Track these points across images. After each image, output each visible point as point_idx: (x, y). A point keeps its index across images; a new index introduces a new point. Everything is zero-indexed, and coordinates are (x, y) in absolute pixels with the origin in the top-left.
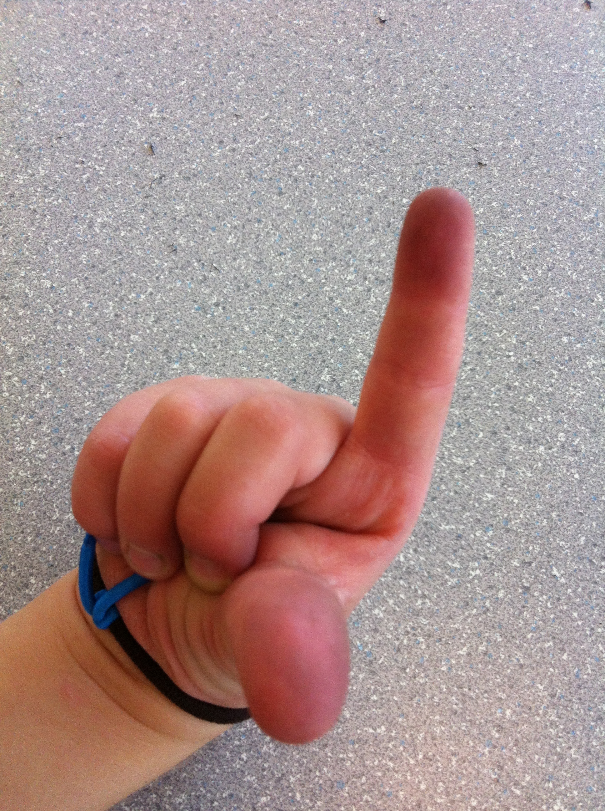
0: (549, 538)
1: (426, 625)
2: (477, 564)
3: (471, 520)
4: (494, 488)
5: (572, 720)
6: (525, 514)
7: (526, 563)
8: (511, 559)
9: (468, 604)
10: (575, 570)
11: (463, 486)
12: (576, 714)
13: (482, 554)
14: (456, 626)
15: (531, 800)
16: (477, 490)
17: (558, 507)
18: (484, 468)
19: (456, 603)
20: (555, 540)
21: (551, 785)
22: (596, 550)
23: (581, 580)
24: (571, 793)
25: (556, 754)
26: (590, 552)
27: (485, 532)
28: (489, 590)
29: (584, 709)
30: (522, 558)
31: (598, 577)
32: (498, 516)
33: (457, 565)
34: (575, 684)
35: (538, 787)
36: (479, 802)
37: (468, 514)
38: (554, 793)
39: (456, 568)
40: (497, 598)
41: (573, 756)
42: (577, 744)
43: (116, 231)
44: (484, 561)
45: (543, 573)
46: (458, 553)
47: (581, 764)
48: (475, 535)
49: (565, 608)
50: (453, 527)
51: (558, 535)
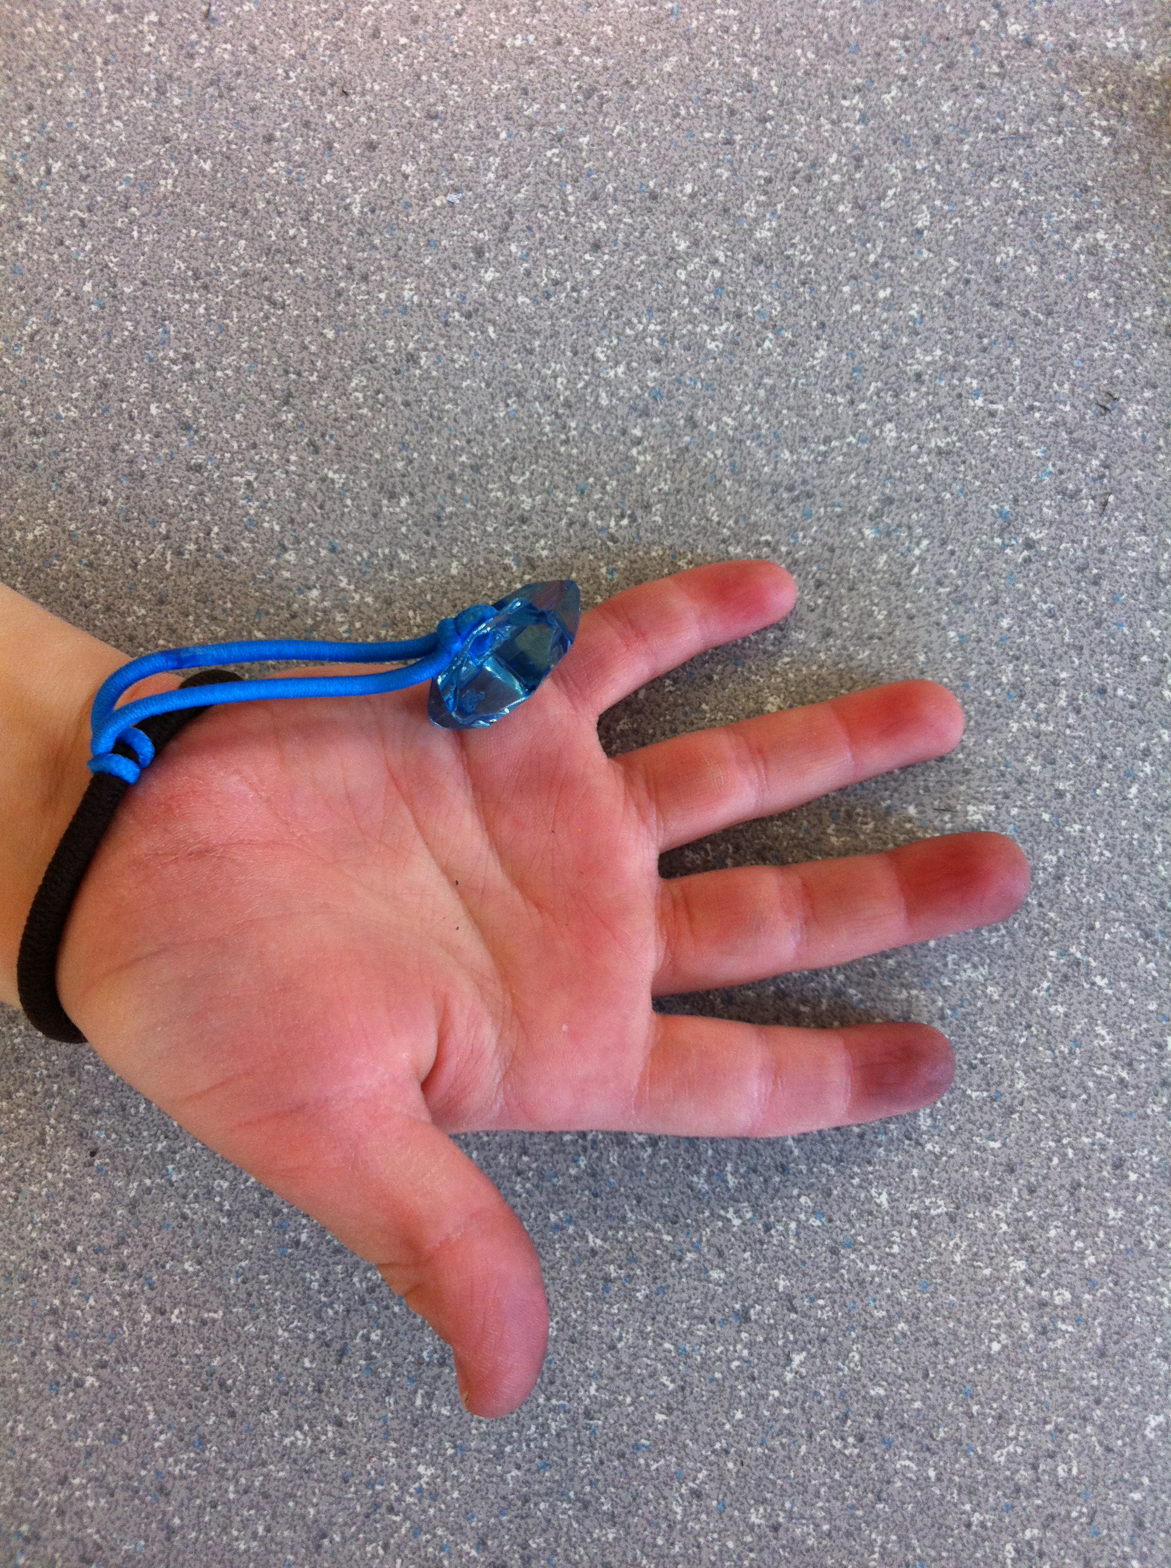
0: (853, 1328)
1: (609, 1162)
2: (749, 1215)
3: (824, 1180)
4: (903, 1201)
5: (562, 1458)
6: (880, 1273)
7: (790, 1301)
8: (787, 1274)
9: (675, 1223)
10: (816, 1393)
11: (880, 1146)
12: (575, 1462)
13: (772, 1219)
14: (629, 1215)
15: (415, 1426)
16: (884, 1173)
17: (920, 1330)
18: (932, 1171)
19: (666, 1201)
20: (854, 1342)
21: (450, 1452)
22: (870, 1421)
23: (803, 1409)
24: (452, 1486)
25: (501, 1447)
26: (862, 1411)
27: (814, 1213)
28: (713, 1251)
29: (588, 1474)
30: (796, 1292)
31: (823, 1438)
32: (853, 1226)
33: (732, 1181)
34: (622, 1446)
35: (438, 1432)
36: (379, 1344)
37: (832, 1171)
38: (441, 1459)
39: (726, 1181)
40: (707, 1271)
41: (509, 1476)
42: (528, 1477)
43: (1092, 278)
44: (760, 1226)
45: (785, 1337)
46: (752, 1176)
47: (502, 1493)
48: (799, 1196)
49: (743, 1394)
50: (796, 1152)
51: (867, 1344)
